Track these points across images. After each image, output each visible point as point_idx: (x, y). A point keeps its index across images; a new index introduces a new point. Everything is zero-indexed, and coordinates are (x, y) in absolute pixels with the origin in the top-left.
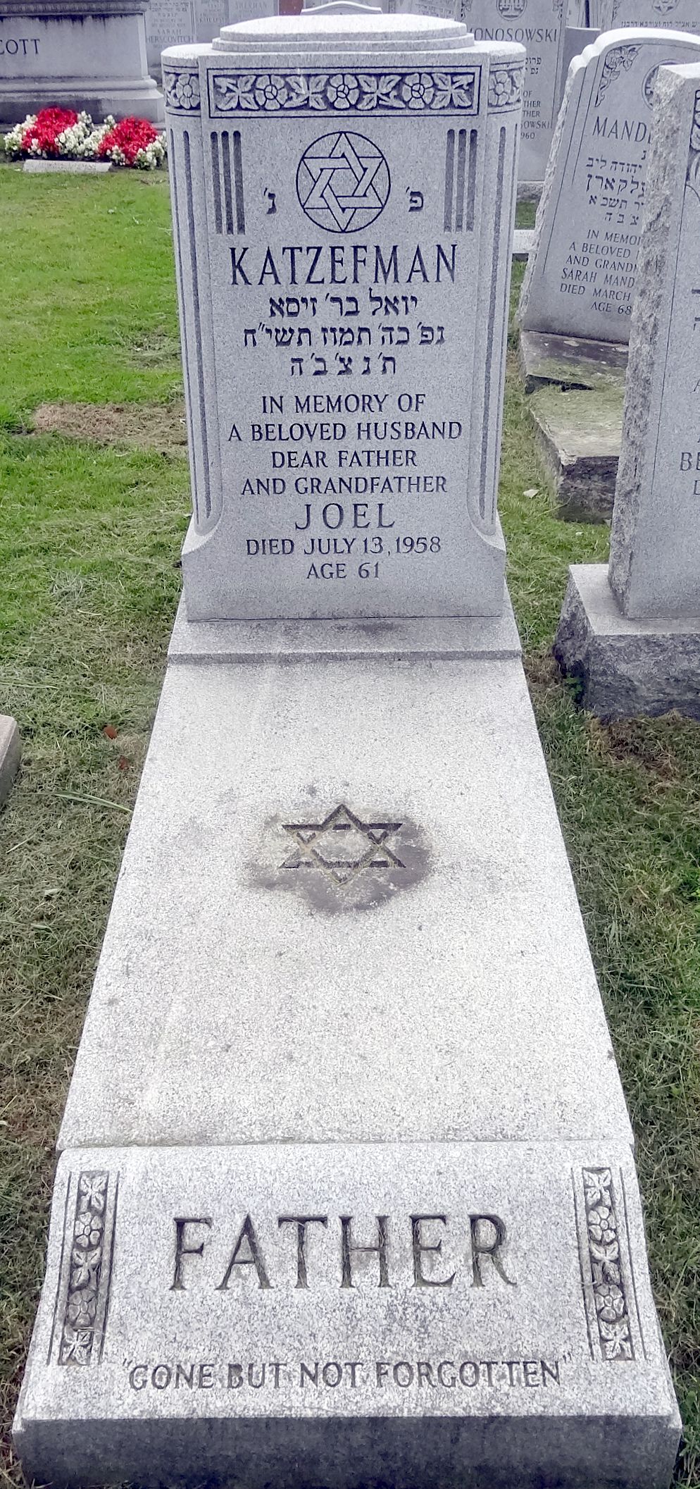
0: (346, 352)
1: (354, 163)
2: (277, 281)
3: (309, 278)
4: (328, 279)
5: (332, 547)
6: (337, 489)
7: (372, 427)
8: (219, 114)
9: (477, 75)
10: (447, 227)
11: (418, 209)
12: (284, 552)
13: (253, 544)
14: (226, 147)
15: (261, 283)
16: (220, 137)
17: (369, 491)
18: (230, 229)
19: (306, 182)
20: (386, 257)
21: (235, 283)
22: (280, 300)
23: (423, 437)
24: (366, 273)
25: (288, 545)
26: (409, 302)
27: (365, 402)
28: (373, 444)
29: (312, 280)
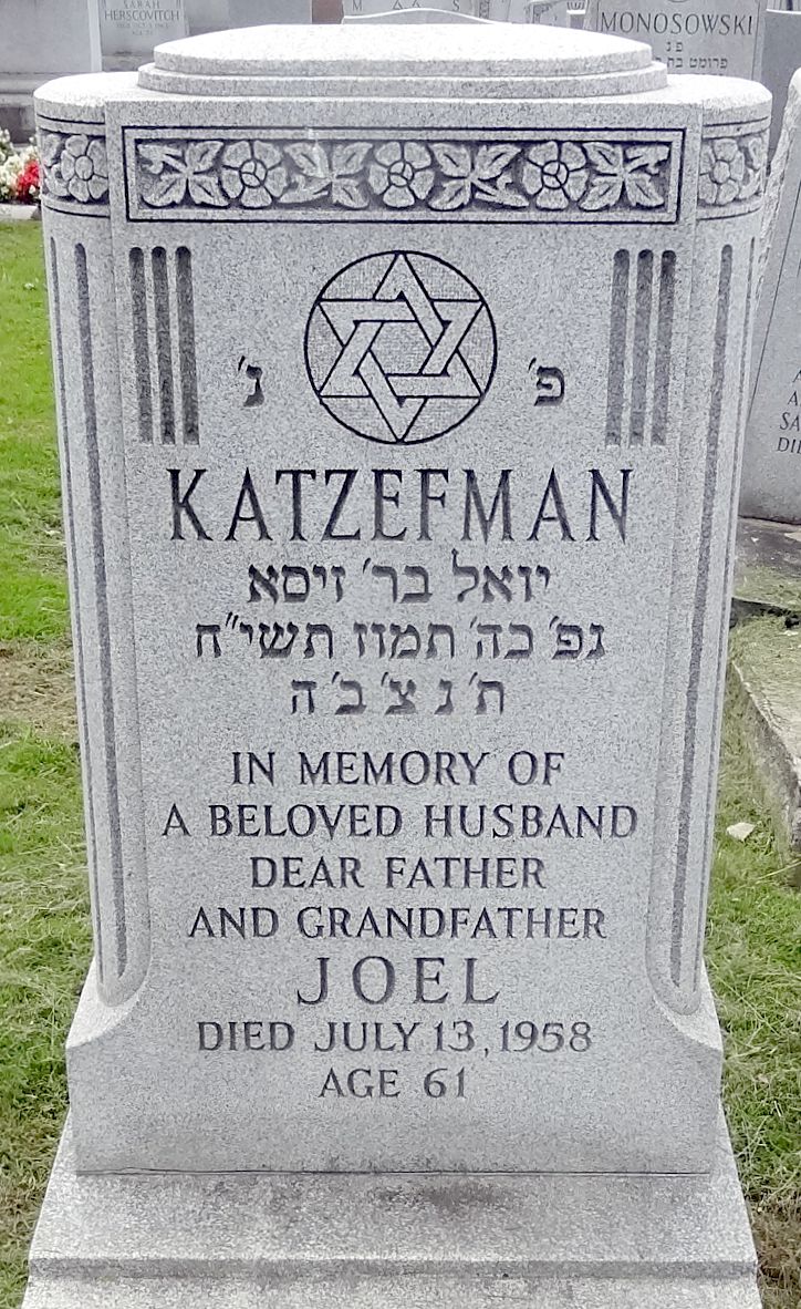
0: (403, 670)
1: (423, 310)
2: (264, 534)
3: (329, 528)
4: (368, 530)
5: (371, 1038)
6: (383, 929)
7: (455, 814)
8: (148, 213)
9: (676, 146)
10: (612, 436)
11: (553, 400)
12: (273, 1046)
13: (210, 1031)
14: (160, 275)
15: (231, 536)
16: (148, 258)
17: (447, 934)
18: (168, 433)
19: (323, 346)
20: (488, 488)
21: (178, 535)
22: (271, 570)
23: (558, 834)
24: (446, 521)
25: (282, 1033)
26: (534, 578)
27: (441, 766)
28: (456, 846)
29: (336, 532)
